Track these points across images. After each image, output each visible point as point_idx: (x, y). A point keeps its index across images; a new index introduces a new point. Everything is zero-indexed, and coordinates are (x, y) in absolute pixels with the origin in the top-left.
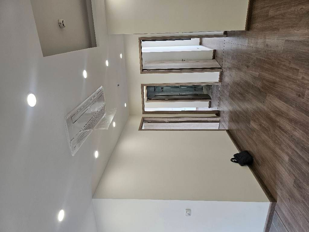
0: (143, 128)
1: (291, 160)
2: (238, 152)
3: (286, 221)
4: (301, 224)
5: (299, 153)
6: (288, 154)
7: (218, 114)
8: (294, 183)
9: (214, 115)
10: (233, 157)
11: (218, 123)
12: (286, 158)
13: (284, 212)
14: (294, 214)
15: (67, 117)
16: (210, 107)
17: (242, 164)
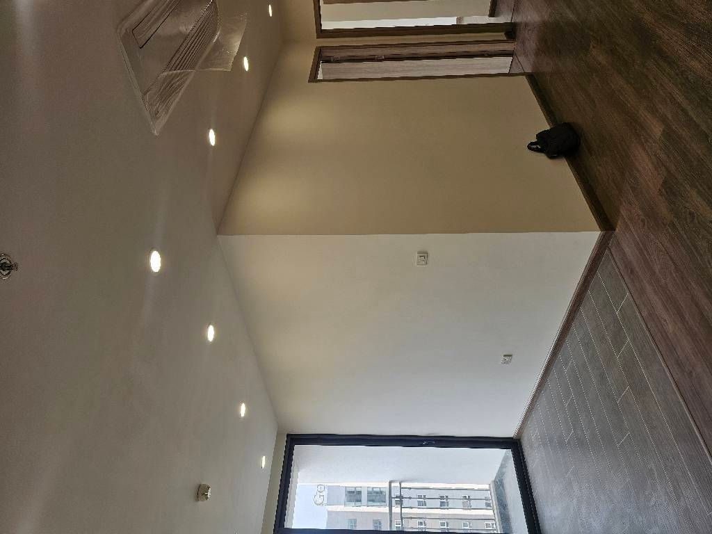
0: (320, 77)
1: (669, 134)
2: (547, 127)
3: (626, 267)
4: (657, 268)
5: (691, 113)
6: (663, 120)
7: (511, 31)
8: (662, 186)
9: (502, 36)
10: (534, 140)
11: (510, 59)
12: (657, 130)
13: (627, 250)
14: (647, 250)
15: (121, 29)
16: (492, 14)
17: (553, 155)
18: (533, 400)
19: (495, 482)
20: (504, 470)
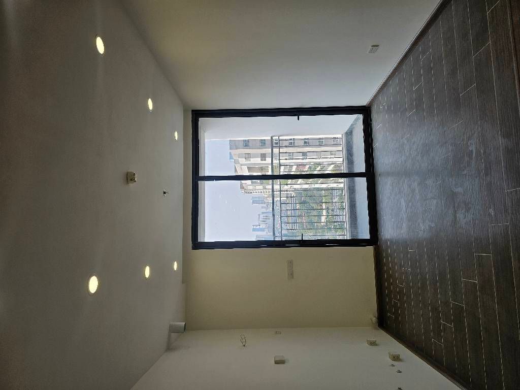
18: (387, 79)
19: (346, 133)
20: (355, 126)
